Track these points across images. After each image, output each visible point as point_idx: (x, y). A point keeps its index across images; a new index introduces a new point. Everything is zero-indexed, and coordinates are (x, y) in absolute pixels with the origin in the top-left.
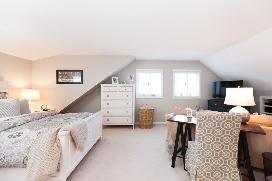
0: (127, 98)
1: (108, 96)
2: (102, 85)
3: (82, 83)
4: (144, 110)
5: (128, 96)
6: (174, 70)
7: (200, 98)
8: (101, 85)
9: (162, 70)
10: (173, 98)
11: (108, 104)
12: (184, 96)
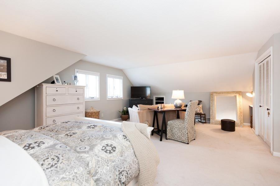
0: (78, 102)
1: (54, 100)
2: (45, 85)
3: (9, 79)
4: (94, 112)
5: (78, 99)
6: (107, 75)
7: (123, 99)
8: (43, 85)
9: (99, 73)
10: (108, 99)
11: (54, 110)
12: (113, 97)
